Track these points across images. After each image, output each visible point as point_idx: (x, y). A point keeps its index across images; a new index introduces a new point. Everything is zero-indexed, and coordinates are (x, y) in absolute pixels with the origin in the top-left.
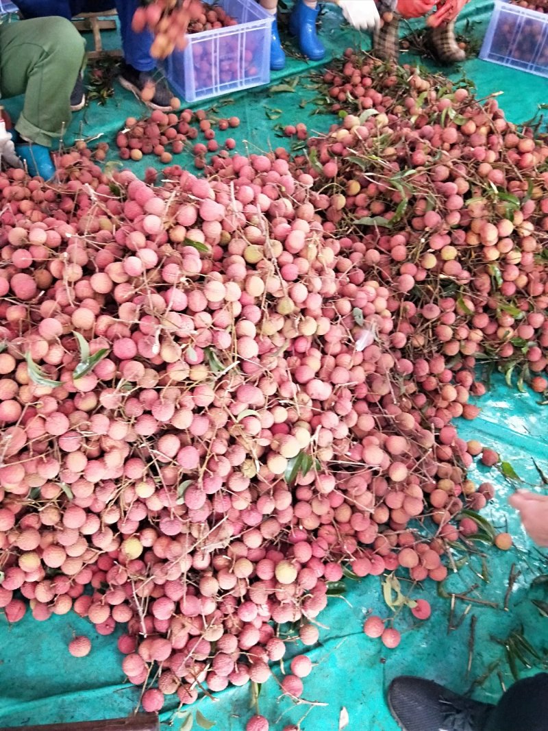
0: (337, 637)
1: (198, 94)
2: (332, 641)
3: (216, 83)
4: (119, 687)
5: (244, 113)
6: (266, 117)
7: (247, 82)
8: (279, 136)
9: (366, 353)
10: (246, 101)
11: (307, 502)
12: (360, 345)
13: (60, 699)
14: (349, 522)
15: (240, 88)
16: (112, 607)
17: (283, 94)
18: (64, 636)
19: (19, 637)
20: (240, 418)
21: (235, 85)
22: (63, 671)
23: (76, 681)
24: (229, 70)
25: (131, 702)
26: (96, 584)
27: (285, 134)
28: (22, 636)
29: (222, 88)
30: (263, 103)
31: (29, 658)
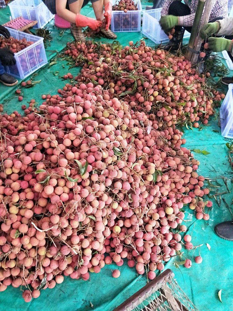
0: (191, 225)
1: (25, 75)
2: (190, 227)
3: (30, 69)
4: (137, 279)
5: (44, 76)
6: (53, 75)
7: (40, 65)
8: (63, 80)
9: (151, 134)
10: (42, 72)
11: (162, 186)
12: (149, 132)
13: (122, 293)
14: (176, 188)
15: (38, 68)
16: (120, 254)
17: (54, 65)
18: (107, 275)
19: (91, 284)
20: (132, 168)
21: (36, 67)
22: (115, 285)
23: (122, 285)
24: (33, 62)
25: (144, 281)
26: (109, 250)
27: (64, 79)
28: (93, 283)
29: (32, 70)
30: (49, 70)
31: (101, 288)
